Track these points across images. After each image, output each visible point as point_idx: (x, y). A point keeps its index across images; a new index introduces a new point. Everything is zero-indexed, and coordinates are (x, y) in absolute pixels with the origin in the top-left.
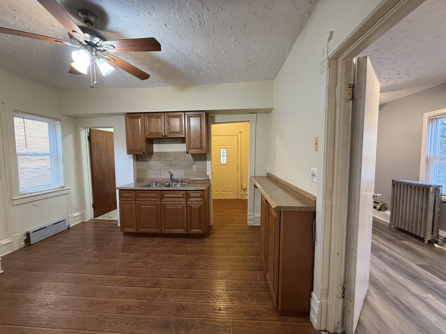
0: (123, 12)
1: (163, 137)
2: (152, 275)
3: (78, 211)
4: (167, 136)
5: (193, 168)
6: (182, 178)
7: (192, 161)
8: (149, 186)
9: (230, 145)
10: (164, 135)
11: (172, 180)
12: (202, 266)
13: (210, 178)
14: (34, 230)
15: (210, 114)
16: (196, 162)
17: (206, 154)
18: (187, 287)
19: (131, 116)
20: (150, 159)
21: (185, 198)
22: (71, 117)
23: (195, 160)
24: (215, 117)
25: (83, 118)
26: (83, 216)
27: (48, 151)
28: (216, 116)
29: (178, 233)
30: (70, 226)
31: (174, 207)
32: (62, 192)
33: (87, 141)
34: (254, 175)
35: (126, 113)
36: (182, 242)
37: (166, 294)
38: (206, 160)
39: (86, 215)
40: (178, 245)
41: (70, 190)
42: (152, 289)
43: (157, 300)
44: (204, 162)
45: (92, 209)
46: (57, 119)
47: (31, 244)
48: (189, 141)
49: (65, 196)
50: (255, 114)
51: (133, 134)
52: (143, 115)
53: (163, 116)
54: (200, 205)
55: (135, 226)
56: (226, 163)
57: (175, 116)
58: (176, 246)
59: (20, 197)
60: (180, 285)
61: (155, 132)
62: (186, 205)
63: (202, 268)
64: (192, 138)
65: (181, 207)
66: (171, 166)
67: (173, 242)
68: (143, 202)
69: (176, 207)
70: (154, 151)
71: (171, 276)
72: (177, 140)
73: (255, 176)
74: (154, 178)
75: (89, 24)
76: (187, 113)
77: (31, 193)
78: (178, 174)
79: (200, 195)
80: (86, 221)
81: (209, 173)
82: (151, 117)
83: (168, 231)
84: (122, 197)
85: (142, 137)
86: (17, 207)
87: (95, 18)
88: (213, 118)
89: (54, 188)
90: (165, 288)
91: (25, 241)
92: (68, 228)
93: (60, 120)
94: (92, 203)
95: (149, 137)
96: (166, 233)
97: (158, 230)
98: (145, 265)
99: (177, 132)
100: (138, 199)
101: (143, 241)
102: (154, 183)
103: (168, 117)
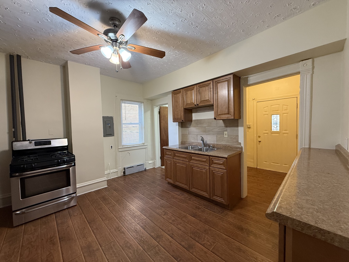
0: (127, 4)
1: (195, 106)
2: (161, 227)
3: (152, 160)
4: (198, 105)
5: (225, 134)
6: (214, 144)
7: (224, 127)
8: (187, 148)
9: (285, 110)
10: (196, 104)
11: (205, 145)
12: (205, 242)
13: (242, 145)
14: (127, 167)
15: (243, 76)
16: (228, 128)
17: (238, 119)
18: (178, 258)
19: (175, 92)
20: (190, 126)
21: (208, 163)
22: (149, 100)
23: (226, 126)
24: (249, 79)
25: (154, 100)
26: (154, 163)
27: (137, 122)
28: (250, 77)
29: (202, 195)
30: (147, 169)
31: (199, 170)
32: (142, 147)
33: (158, 115)
34: (308, 147)
35: (172, 91)
36: (204, 206)
37: (158, 253)
38: (238, 126)
39: (156, 163)
40: (199, 207)
41: (147, 146)
42: (153, 240)
43: (148, 255)
44: (236, 128)
45: (160, 160)
46: (142, 102)
47: (126, 175)
48: (217, 107)
49: (145, 149)
50: (311, 60)
51: (176, 106)
52: (182, 90)
53: (195, 88)
54: (222, 173)
55: (173, 179)
56: (279, 130)
57: (205, 85)
58: (196, 207)
59: (122, 147)
60: (173, 251)
61: (190, 103)
62: (209, 170)
63: (205, 244)
64: (219, 104)
65: (205, 171)
66: (205, 131)
67: (196, 203)
68: (178, 161)
69: (201, 170)
70: (193, 119)
71: (173, 236)
72: (210, 108)
73: (310, 148)
74: (192, 142)
75: (116, 27)
76: (214, 81)
77: (127, 146)
78: (210, 139)
79: (222, 162)
80: (156, 167)
81: (241, 140)
82: (187, 90)
83: (194, 190)
84: (166, 154)
85: (181, 108)
86: (120, 152)
87: (119, 22)
88: (246, 80)
89: (139, 144)
90: (161, 246)
91: (124, 172)
92: (145, 170)
93: (143, 102)
94: (160, 156)
95: (186, 107)
96: (192, 191)
97: (187, 187)
98: (163, 214)
99: (207, 100)
100: (175, 158)
101: (176, 193)
102: (190, 146)
103: (200, 87)
